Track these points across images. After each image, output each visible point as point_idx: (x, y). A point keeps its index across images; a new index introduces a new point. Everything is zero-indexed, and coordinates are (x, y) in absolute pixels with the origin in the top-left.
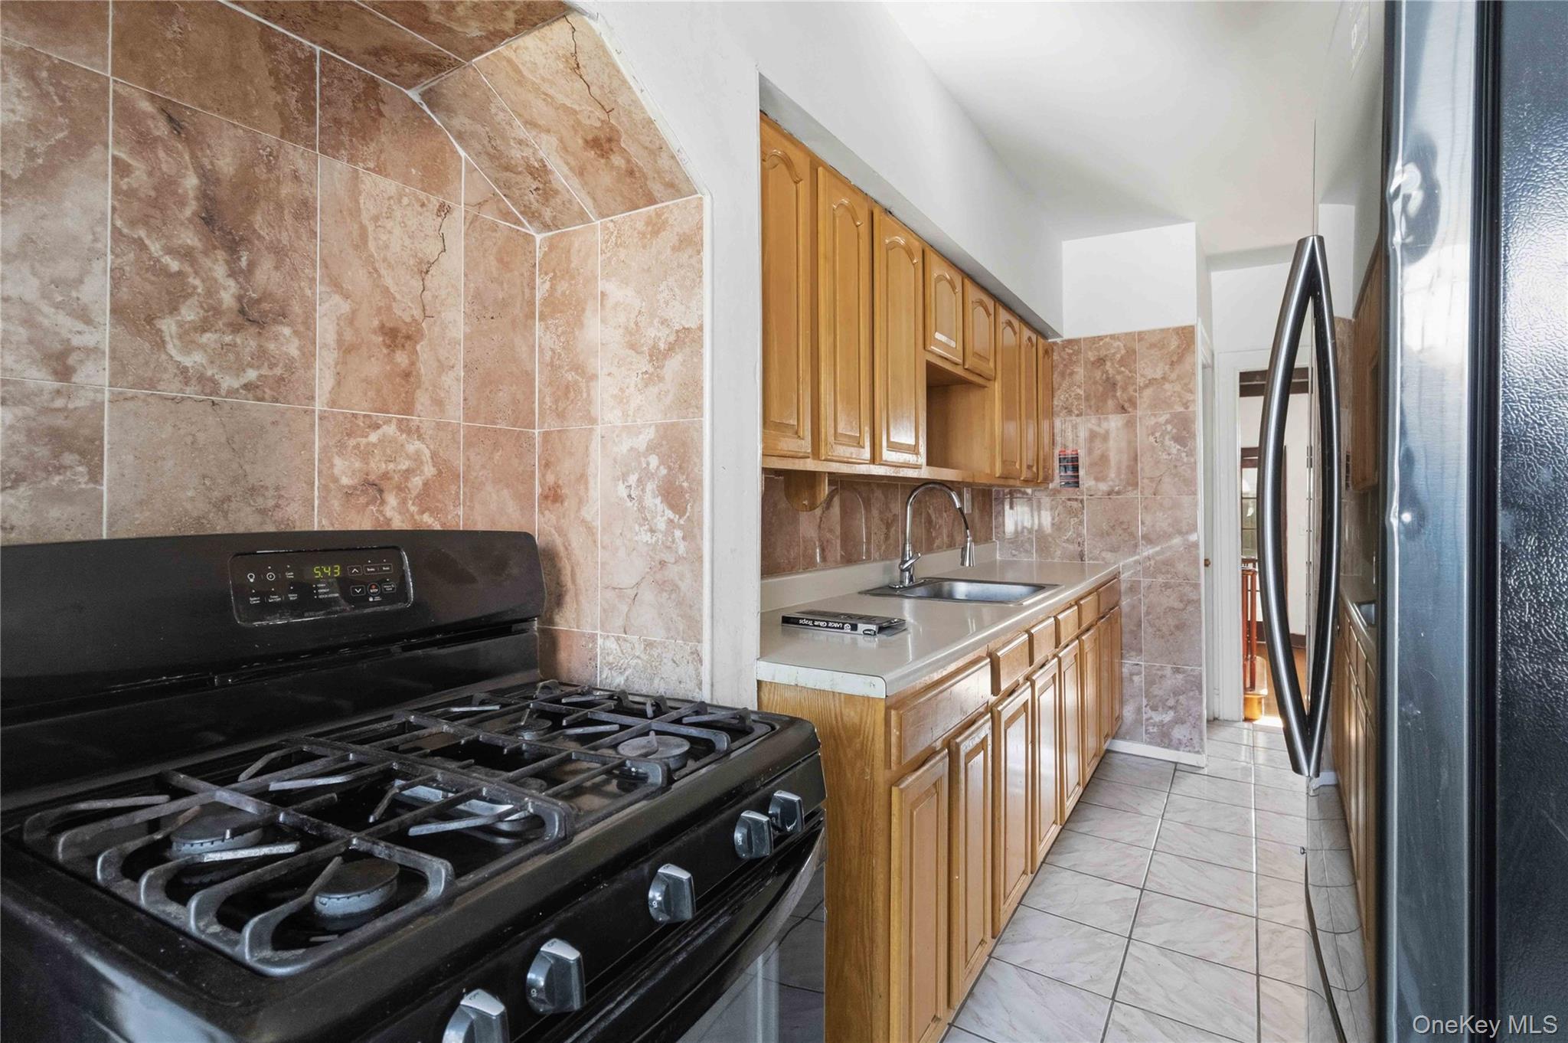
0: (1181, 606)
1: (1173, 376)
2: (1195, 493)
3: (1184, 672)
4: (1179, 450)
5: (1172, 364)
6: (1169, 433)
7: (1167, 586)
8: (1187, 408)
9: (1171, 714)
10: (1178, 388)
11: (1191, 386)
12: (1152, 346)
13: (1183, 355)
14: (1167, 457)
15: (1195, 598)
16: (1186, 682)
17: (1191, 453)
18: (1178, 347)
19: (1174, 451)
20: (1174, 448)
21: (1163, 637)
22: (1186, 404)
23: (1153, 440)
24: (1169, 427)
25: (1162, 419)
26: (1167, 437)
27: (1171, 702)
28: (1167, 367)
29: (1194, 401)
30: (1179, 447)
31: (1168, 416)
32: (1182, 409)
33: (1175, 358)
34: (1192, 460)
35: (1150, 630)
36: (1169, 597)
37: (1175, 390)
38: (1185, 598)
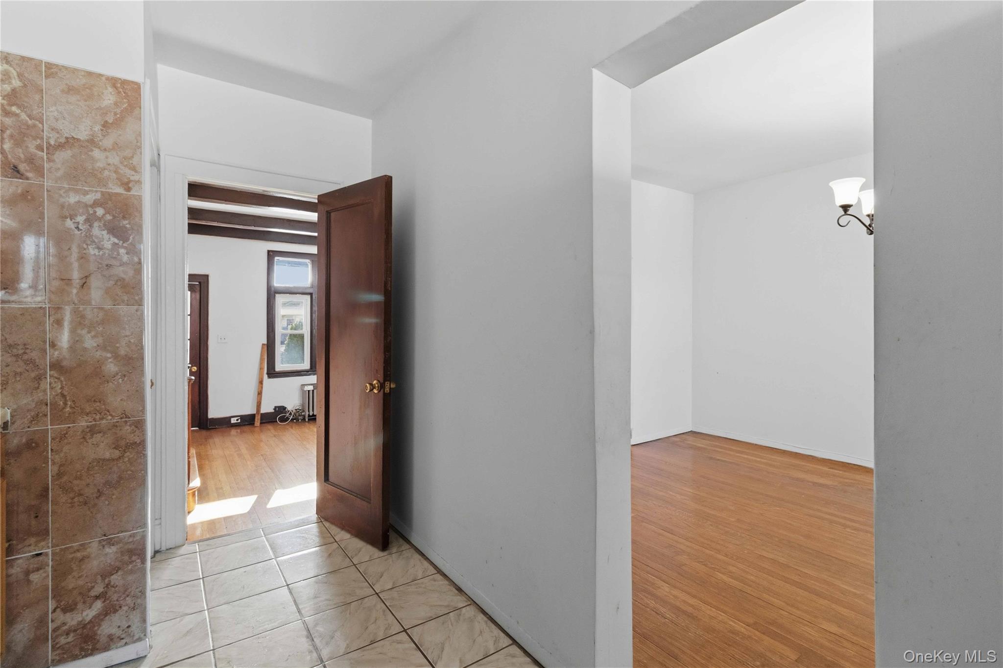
0: (117, 453)
1: (108, 142)
2: (140, 303)
3: (120, 541)
4: (115, 244)
5: (105, 125)
6: (99, 219)
7: (92, 430)
8: (129, 189)
9: (98, 605)
10: (114, 159)
11: (135, 161)
12: (70, 90)
13: (122, 119)
14: (96, 252)
15: (138, 440)
16: (122, 553)
17: (134, 251)
18: (116, 104)
19: (108, 245)
20: (108, 241)
21: (86, 503)
22: (127, 183)
23: (73, 226)
24: (100, 212)
25: (90, 198)
26: (96, 224)
27: (99, 589)
28: (97, 128)
29: (139, 182)
30: (116, 241)
31: (98, 196)
32: (120, 190)
33: (110, 119)
34: (136, 259)
35: (63, 498)
36: (97, 445)
37: (110, 161)
38: (123, 443)
